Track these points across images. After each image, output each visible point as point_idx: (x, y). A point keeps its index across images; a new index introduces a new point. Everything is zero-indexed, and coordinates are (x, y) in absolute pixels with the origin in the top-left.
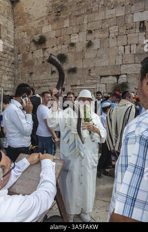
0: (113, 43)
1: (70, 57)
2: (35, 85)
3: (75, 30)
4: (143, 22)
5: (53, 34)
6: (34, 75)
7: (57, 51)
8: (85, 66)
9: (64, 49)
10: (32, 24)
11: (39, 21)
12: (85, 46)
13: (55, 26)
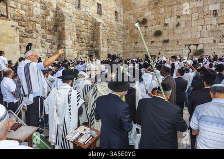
0: (194, 24)
1: (164, 33)
2: (139, 50)
3: (168, 15)
4: (216, 10)
5: (153, 17)
6: (138, 44)
7: (155, 29)
8: (174, 39)
9: (160, 28)
10: (137, 10)
11: (142, 8)
12: (175, 25)
13: (154, 12)
